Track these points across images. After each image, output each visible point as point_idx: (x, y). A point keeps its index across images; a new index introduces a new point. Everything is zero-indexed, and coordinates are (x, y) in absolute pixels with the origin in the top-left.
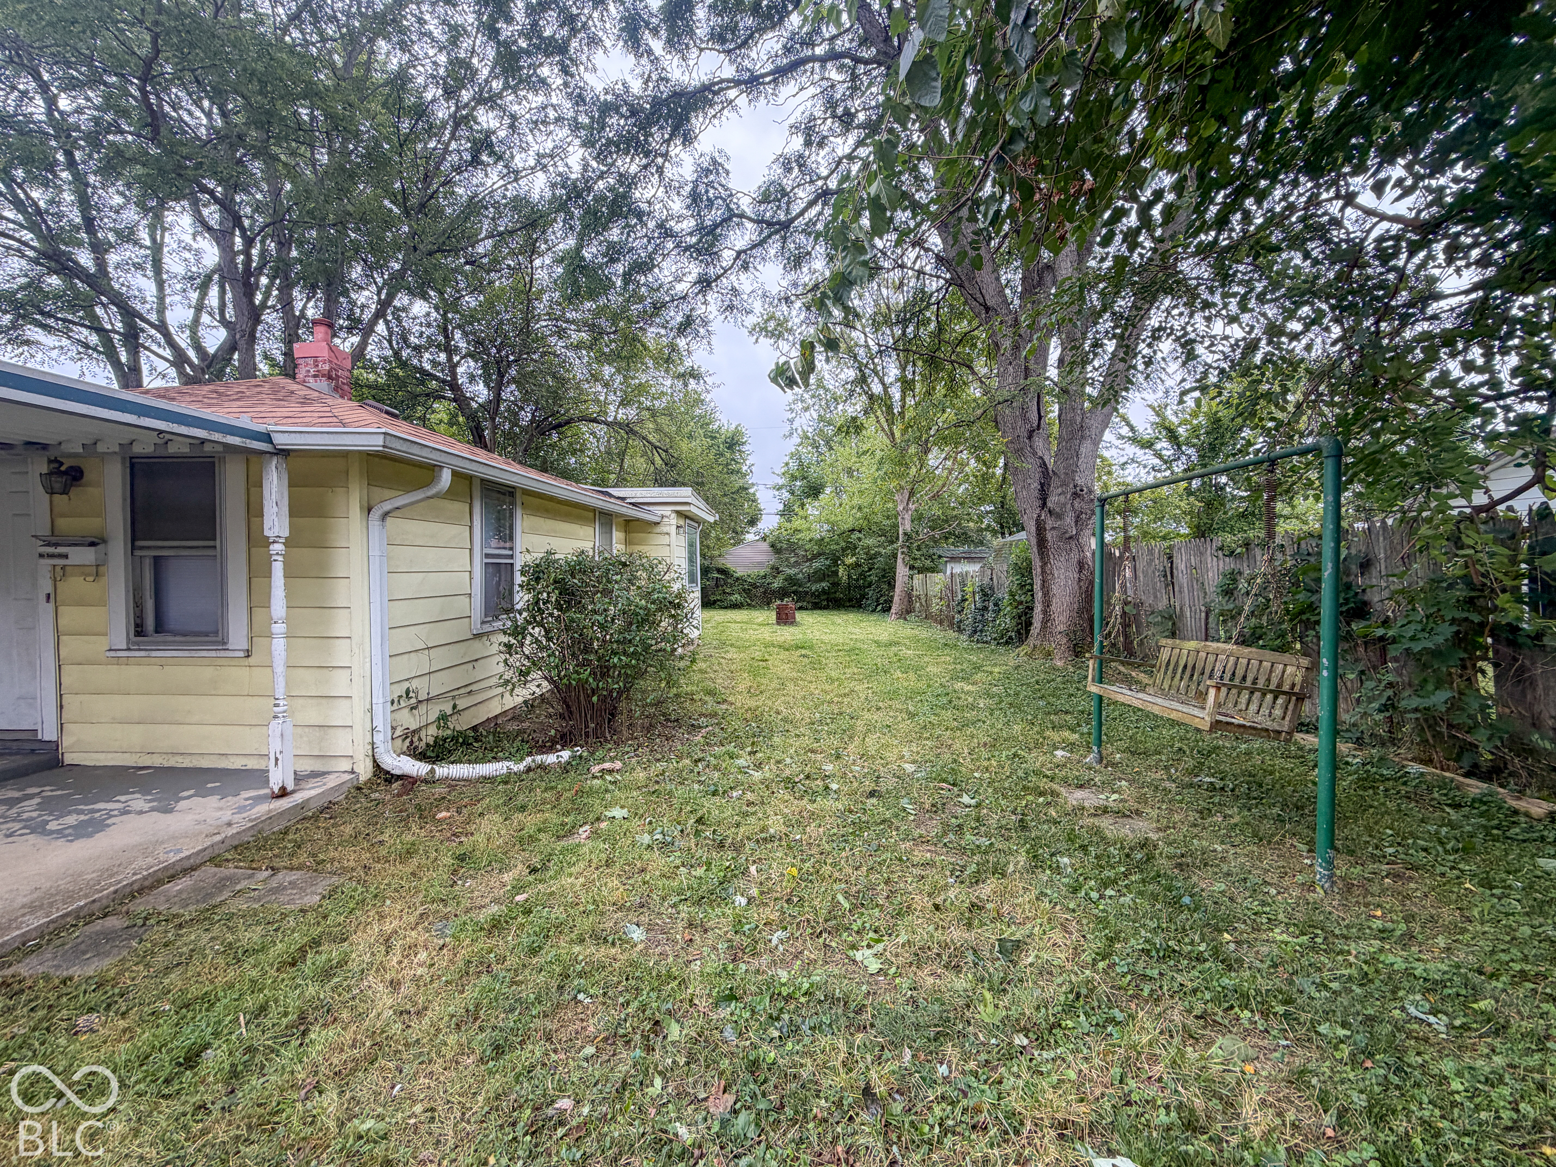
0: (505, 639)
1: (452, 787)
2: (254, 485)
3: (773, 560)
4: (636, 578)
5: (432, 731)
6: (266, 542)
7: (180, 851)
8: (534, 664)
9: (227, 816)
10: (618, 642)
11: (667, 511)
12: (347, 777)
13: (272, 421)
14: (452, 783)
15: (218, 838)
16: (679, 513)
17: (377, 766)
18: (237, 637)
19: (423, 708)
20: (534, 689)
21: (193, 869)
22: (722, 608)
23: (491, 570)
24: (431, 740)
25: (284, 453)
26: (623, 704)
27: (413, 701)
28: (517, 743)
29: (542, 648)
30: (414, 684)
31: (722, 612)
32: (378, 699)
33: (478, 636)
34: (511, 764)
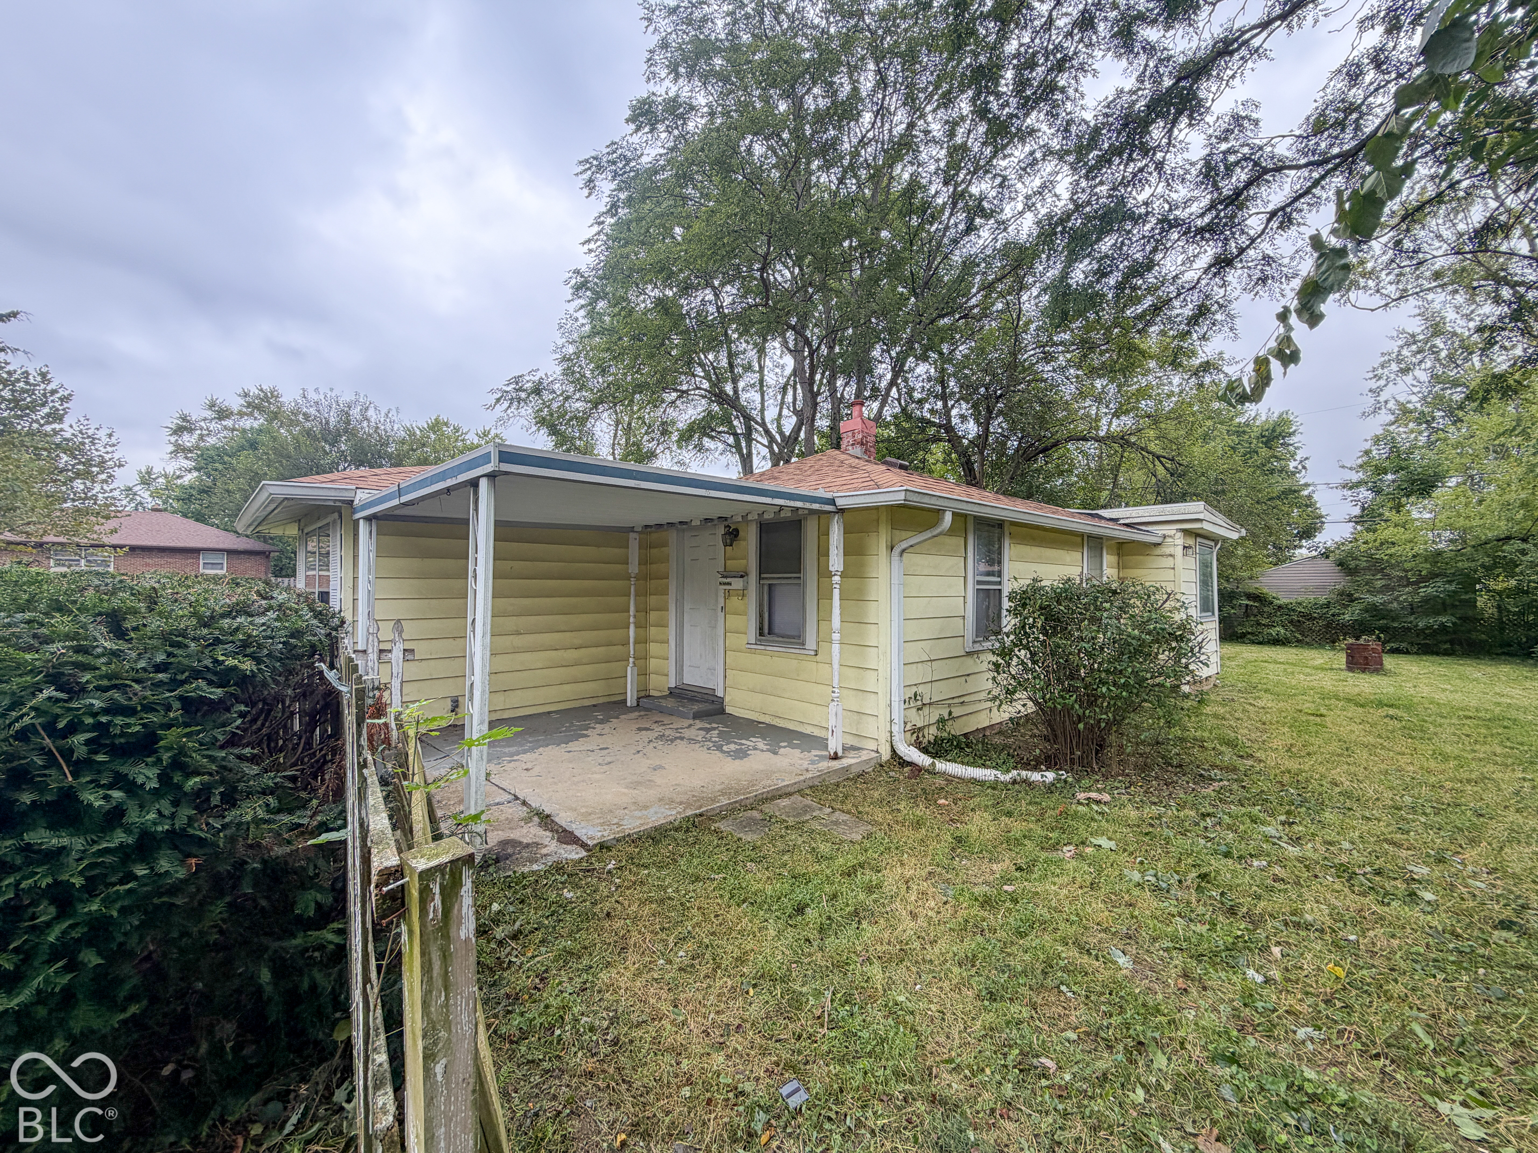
0: (994, 659)
1: (949, 782)
2: (824, 533)
3: (1341, 582)
4: (1128, 605)
5: (933, 730)
6: (830, 575)
7: (783, 780)
8: (1019, 683)
9: (806, 764)
10: (1107, 671)
11: (1170, 530)
12: (874, 755)
13: (835, 489)
14: (950, 779)
15: (802, 778)
16: (1187, 532)
17: (893, 751)
18: (811, 643)
19: (926, 710)
20: (1020, 708)
21: (790, 794)
22: (1253, 642)
23: (981, 595)
24: (932, 739)
25: (841, 511)
26: (1113, 738)
27: (919, 703)
28: (1004, 755)
29: (1026, 670)
30: (920, 690)
31: (1254, 648)
32: (895, 698)
33: (969, 654)
34: (998, 773)
